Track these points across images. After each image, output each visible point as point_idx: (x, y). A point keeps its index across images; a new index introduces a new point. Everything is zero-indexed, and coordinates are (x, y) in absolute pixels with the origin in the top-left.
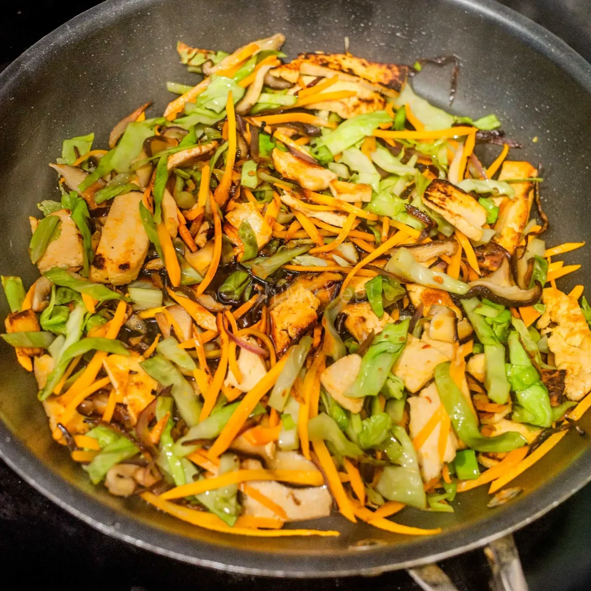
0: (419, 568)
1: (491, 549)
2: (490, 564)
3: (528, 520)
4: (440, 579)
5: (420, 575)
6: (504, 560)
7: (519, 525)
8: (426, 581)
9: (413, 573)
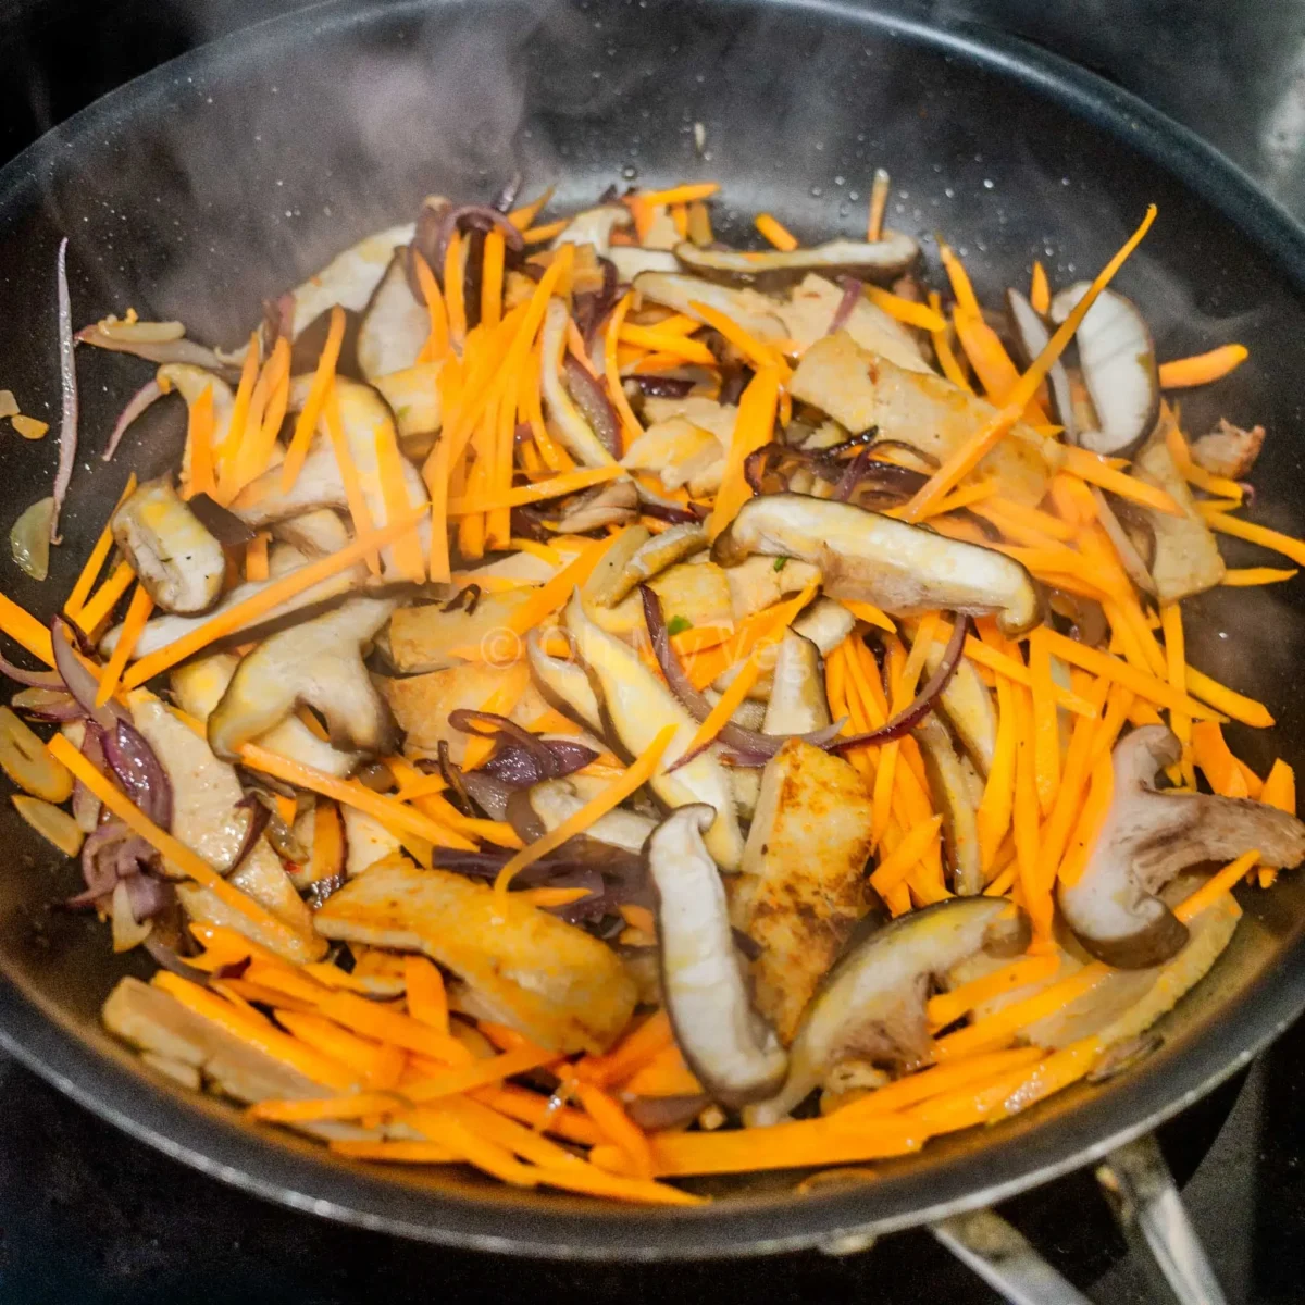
0: (961, 1221)
1: (1110, 1168)
2: (1112, 1202)
3: (1191, 1097)
4: (1009, 1245)
5: (962, 1237)
6: (1143, 1190)
7: (1171, 1109)
8: (976, 1251)
9: (945, 1236)
